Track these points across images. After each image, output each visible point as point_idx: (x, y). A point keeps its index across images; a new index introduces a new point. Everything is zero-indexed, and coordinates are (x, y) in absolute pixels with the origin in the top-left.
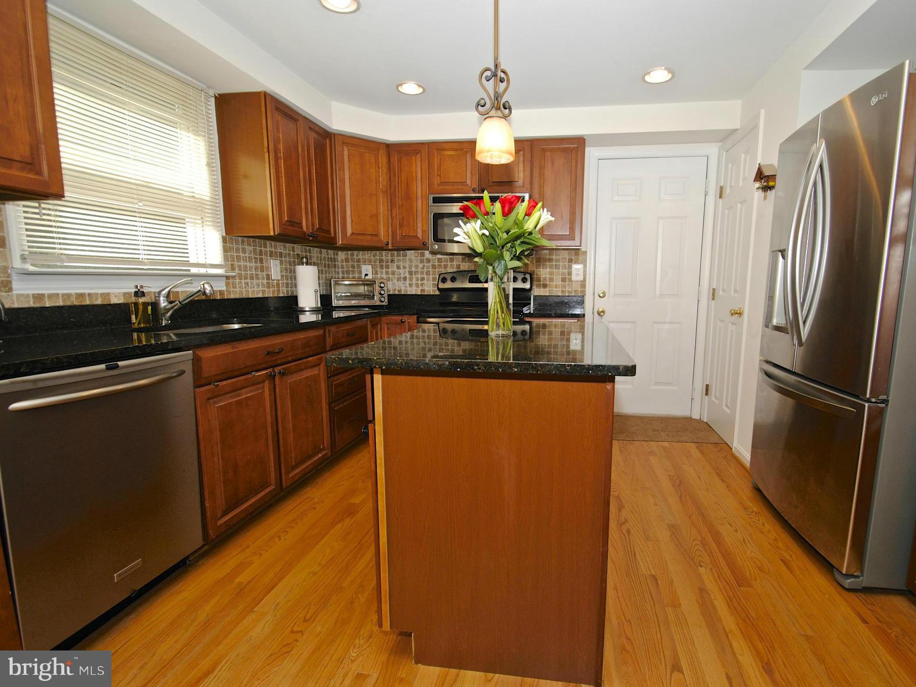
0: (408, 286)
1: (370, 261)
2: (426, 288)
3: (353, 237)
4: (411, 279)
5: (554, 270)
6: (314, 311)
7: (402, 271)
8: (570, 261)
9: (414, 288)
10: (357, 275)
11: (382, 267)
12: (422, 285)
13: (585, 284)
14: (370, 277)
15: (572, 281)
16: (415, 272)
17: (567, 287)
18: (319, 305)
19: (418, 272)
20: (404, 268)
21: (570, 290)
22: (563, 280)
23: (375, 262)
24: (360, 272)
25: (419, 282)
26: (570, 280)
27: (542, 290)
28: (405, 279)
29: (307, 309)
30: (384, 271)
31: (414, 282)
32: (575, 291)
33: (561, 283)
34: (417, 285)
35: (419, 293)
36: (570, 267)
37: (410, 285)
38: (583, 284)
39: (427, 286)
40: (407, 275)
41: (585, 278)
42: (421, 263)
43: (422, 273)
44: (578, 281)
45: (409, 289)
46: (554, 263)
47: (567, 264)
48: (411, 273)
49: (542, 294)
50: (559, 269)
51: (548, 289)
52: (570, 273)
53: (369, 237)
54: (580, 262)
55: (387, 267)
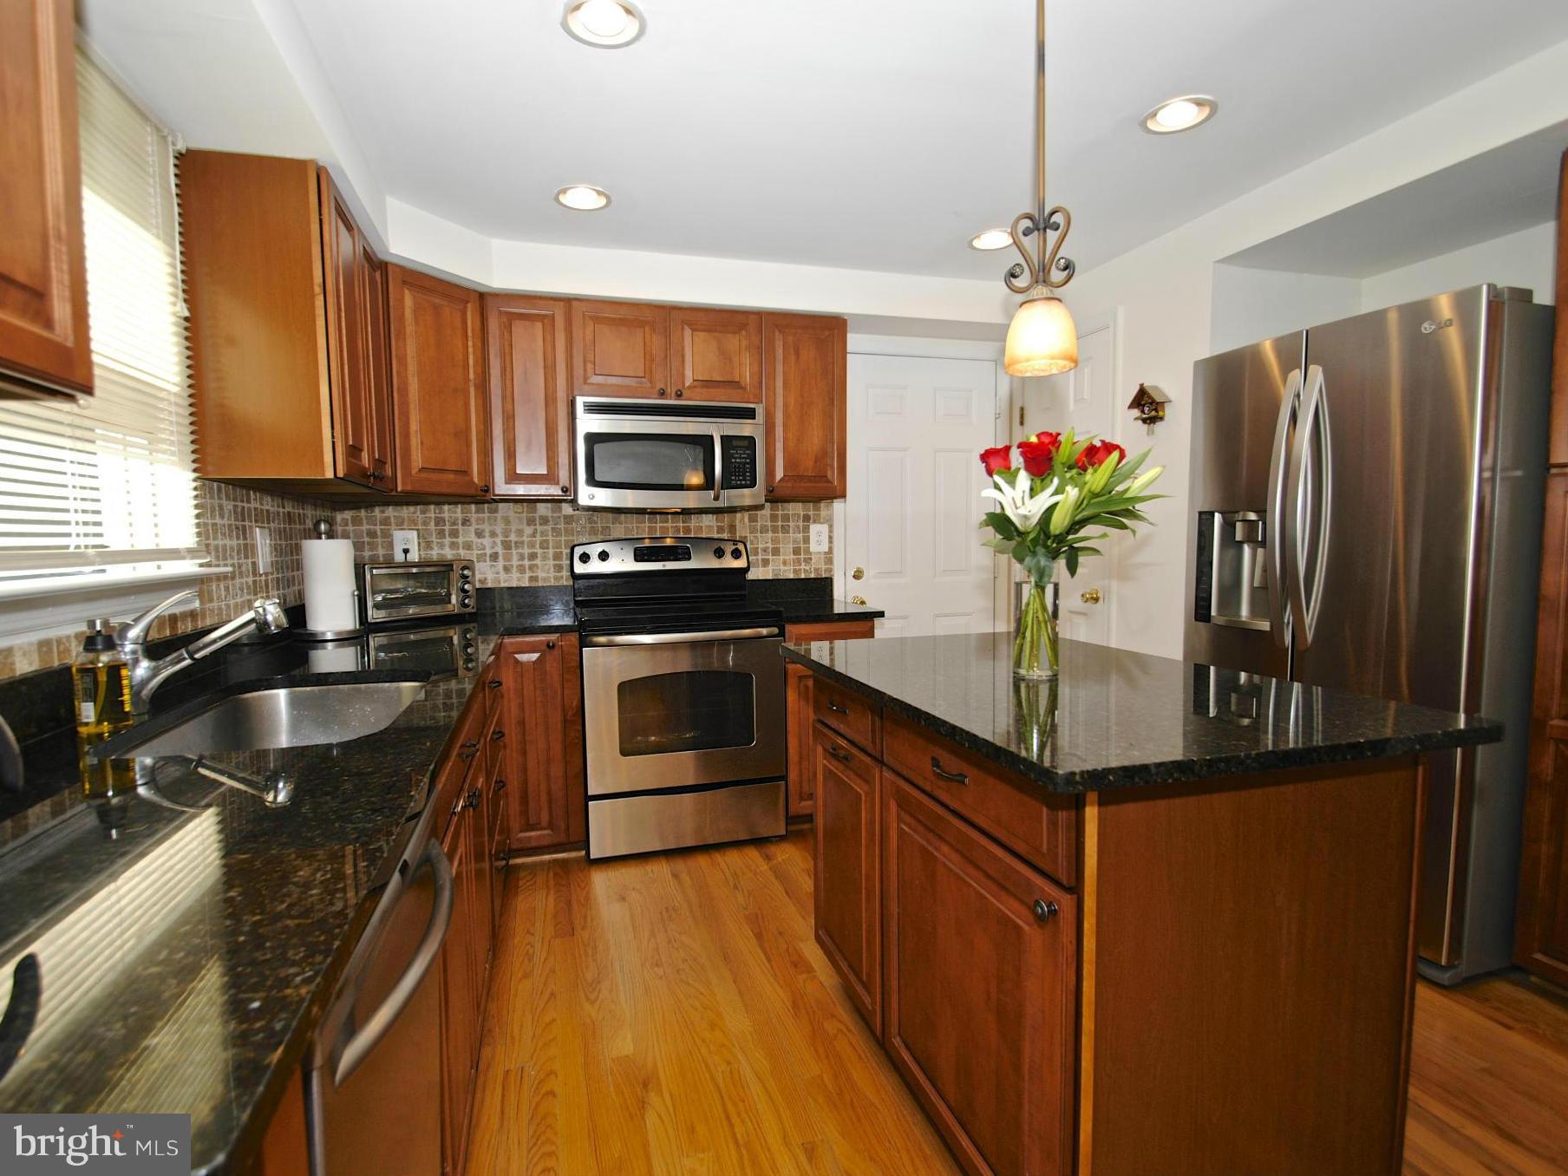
0: (502, 572)
1: (413, 522)
2: (541, 574)
3: (423, 475)
4: (508, 558)
5: (780, 535)
7: (487, 541)
8: (807, 518)
9: (515, 574)
10: (381, 552)
11: (441, 534)
12: (531, 568)
13: (831, 558)
14: (414, 556)
15: (811, 554)
16: (516, 543)
17: (803, 564)
19: (522, 543)
20: (493, 534)
21: (807, 568)
22: (796, 551)
23: (425, 523)
24: (391, 545)
25: (526, 563)
26: (807, 551)
27: (761, 569)
28: (494, 557)
30: (447, 540)
31: (515, 562)
32: (816, 570)
33: (792, 556)
34: (521, 569)
35: (526, 583)
36: (806, 529)
37: (507, 569)
38: (829, 557)
39: (543, 571)
40: (500, 549)
41: (831, 549)
42: (529, 525)
43: (532, 545)
44: (820, 553)
45: (503, 576)
46: (780, 523)
47: (801, 524)
48: (507, 545)
49: (760, 578)
50: (788, 533)
51: (770, 567)
52: (807, 540)
53: (451, 476)
54: (822, 520)
55: (454, 534)
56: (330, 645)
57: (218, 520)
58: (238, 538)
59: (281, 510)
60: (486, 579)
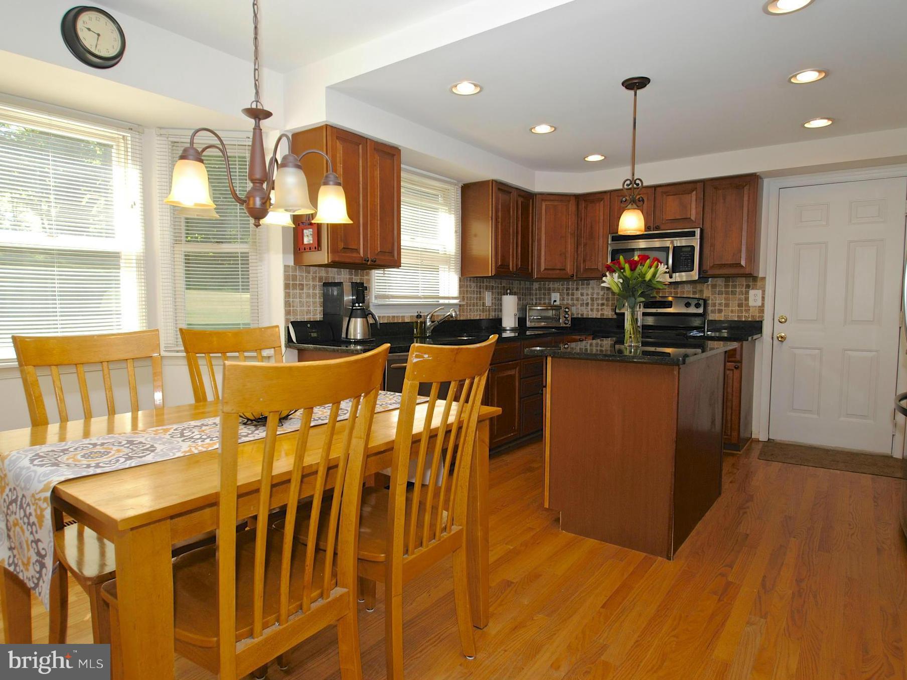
0: (590, 311)
1: (559, 289)
2: (605, 313)
3: (546, 271)
4: (593, 305)
5: (730, 296)
6: (512, 330)
7: (585, 297)
8: (748, 287)
9: (595, 312)
10: (547, 301)
11: (568, 294)
12: (602, 309)
13: (763, 309)
14: (558, 303)
15: (749, 307)
16: (596, 298)
17: (744, 312)
18: (517, 326)
19: (599, 298)
20: (587, 295)
21: (747, 315)
22: (740, 305)
23: (563, 290)
24: (550, 299)
25: (600, 307)
26: (747, 305)
27: (717, 315)
28: (587, 304)
29: (508, 329)
30: (570, 297)
31: (595, 307)
32: (753, 316)
33: (737, 308)
34: (598, 310)
35: (599, 317)
36: (747, 293)
37: (592, 310)
38: (761, 309)
39: (606, 311)
40: (589, 301)
41: (763, 304)
42: (602, 290)
43: (602, 299)
44: (756, 306)
45: (590, 313)
46: (730, 289)
47: (744, 290)
48: (592, 299)
49: (716, 319)
50: (736, 295)
51: (723, 314)
52: (747, 299)
53: (558, 271)
54: (758, 288)
55: (573, 294)
56: (508, 332)
57: (469, 289)
58: (477, 294)
59: (500, 285)
60: (583, 314)
